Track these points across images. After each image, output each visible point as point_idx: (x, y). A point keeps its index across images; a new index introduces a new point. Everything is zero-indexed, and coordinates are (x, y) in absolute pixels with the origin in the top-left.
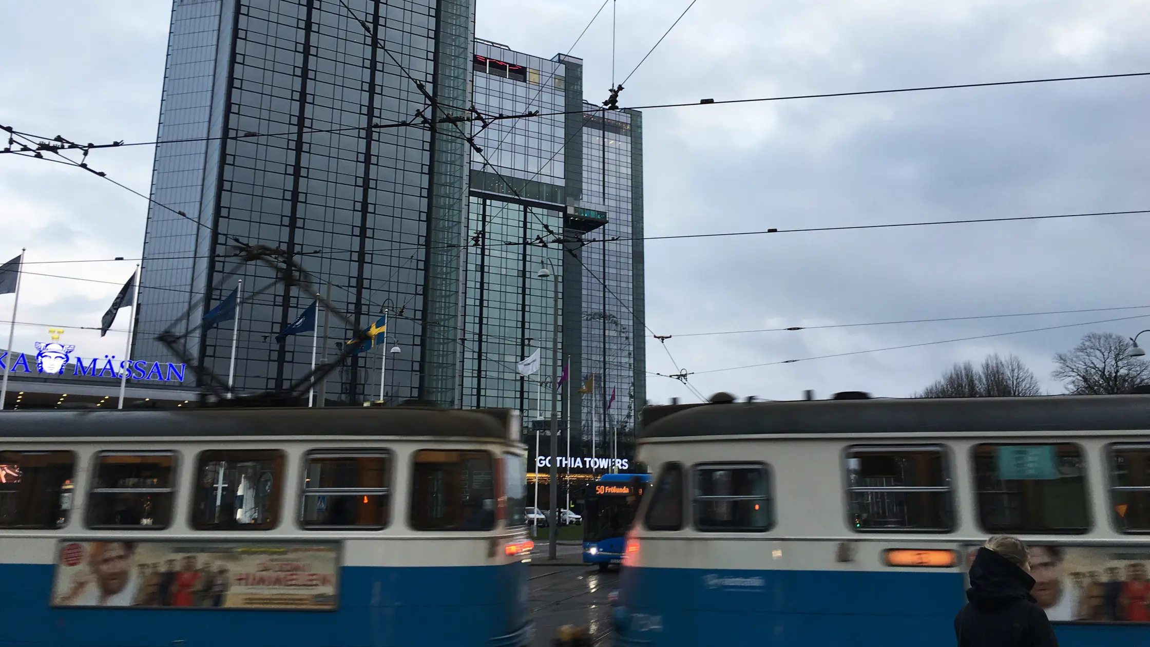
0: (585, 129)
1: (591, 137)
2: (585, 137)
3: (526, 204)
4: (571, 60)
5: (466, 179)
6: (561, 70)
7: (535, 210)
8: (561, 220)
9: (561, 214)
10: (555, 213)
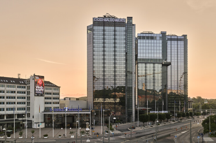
3: (154, 63)
4: (164, 32)
6: (161, 35)
7: (156, 64)
8: (161, 65)
10: (160, 64)
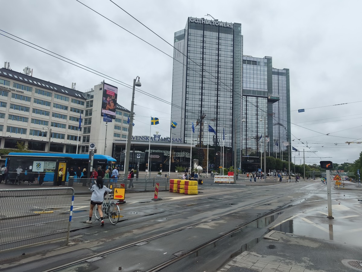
0: (273, 75)
1: (275, 77)
2: (273, 78)
3: (257, 97)
4: (269, 58)
5: (242, 92)
6: (266, 61)
7: (260, 98)
9: (267, 99)
10: (265, 98)
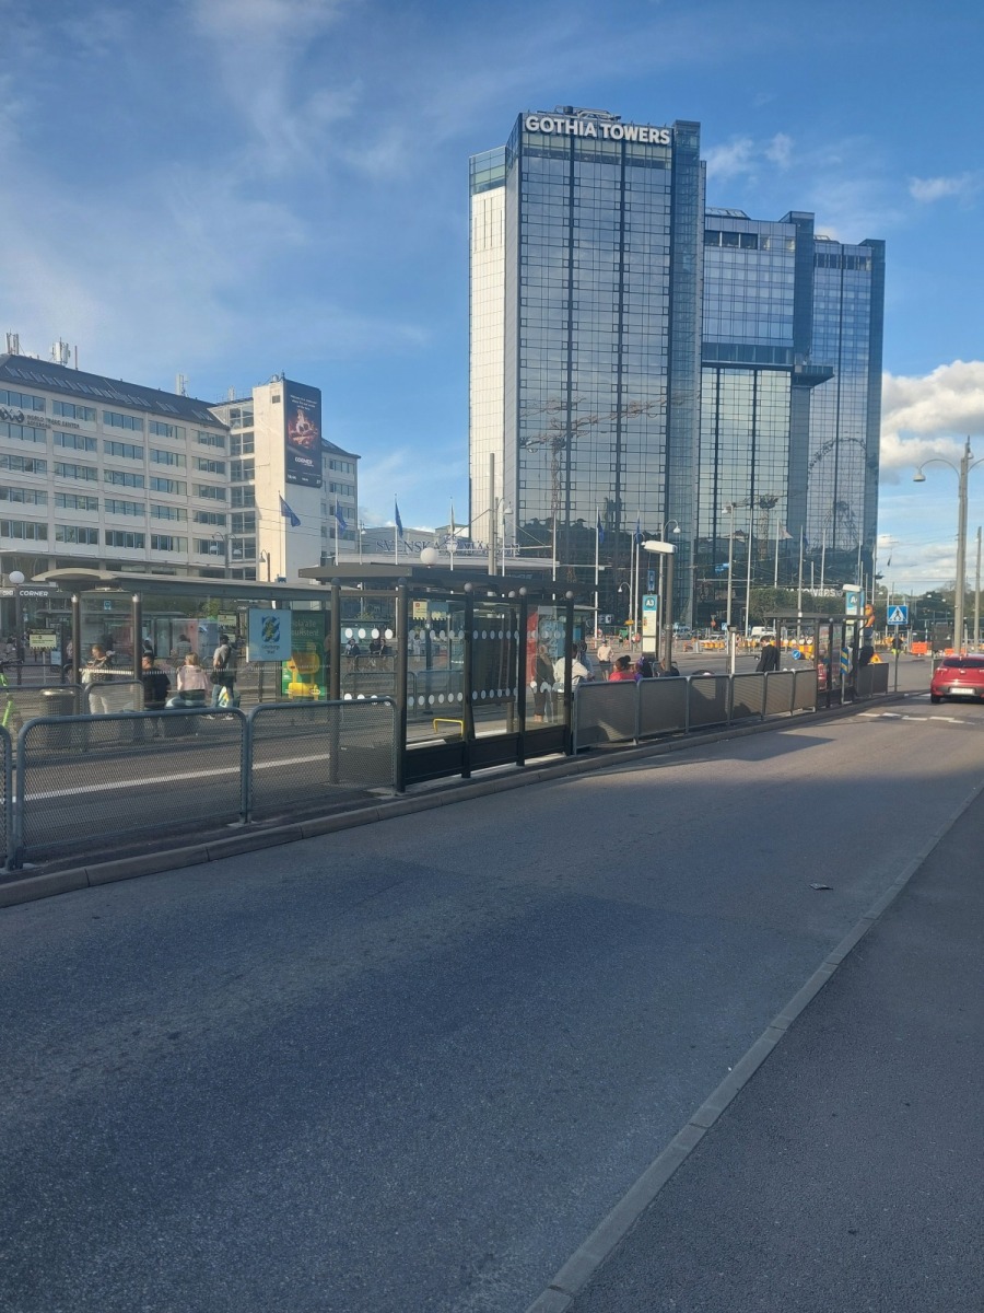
0: (817, 270)
3: (756, 368)
4: (803, 216)
5: (698, 350)
6: (791, 228)
7: (765, 372)
8: (789, 380)
9: (789, 374)
10: (783, 373)
